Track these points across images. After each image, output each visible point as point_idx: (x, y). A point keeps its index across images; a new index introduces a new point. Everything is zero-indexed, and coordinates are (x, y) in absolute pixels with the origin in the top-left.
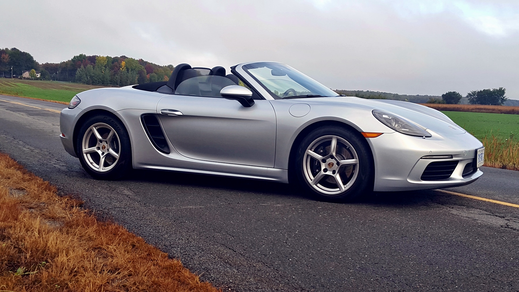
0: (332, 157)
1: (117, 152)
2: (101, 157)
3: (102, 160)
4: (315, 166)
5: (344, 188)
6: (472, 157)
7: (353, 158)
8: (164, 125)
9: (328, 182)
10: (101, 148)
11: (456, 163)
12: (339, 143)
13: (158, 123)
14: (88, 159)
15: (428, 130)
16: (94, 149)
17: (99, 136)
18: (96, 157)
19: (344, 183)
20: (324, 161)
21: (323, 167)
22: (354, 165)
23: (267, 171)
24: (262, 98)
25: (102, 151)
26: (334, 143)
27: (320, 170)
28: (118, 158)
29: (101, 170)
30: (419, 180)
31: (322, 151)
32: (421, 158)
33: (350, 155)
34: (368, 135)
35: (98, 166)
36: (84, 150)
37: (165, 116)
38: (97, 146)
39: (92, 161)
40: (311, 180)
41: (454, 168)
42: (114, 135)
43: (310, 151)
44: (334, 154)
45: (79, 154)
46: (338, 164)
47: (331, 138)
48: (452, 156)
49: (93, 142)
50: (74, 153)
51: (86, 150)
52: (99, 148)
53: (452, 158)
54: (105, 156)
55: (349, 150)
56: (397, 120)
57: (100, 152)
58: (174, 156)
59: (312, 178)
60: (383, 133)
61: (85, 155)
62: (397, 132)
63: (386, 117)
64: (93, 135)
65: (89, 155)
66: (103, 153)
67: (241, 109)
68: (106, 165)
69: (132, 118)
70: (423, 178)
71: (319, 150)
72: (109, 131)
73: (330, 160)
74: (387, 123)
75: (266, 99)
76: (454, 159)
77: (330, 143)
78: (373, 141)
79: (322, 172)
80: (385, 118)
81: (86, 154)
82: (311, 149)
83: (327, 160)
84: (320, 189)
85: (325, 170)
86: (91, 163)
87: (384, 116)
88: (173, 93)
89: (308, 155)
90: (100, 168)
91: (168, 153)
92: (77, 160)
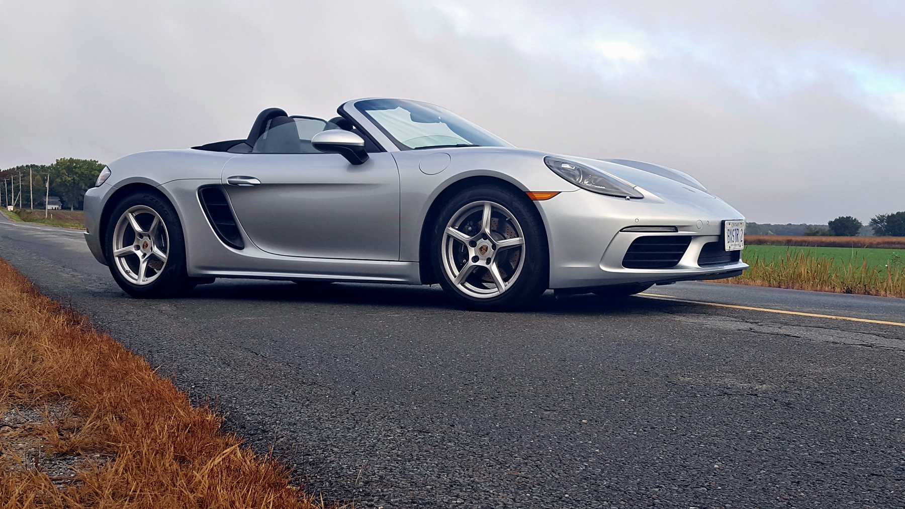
0: (485, 236)
1: (164, 252)
2: (142, 260)
3: (143, 266)
4: (460, 255)
5: (504, 286)
6: (718, 233)
7: (518, 237)
8: (235, 202)
9: (479, 277)
10: (141, 248)
11: (685, 241)
12: (495, 213)
13: (224, 200)
14: (123, 266)
15: (637, 188)
16: (132, 248)
17: (137, 228)
18: (133, 261)
19: (505, 280)
20: (473, 244)
21: (472, 253)
22: (518, 248)
23: (389, 267)
24: (382, 150)
25: (142, 251)
26: (487, 213)
27: (468, 260)
28: (166, 261)
29: (141, 282)
30: (620, 267)
31: (470, 228)
32: (621, 231)
33: (514, 232)
34: (537, 196)
35: (136, 277)
36: (115, 251)
37: (235, 186)
38: (135, 244)
39: (127, 268)
40: (455, 277)
41: (684, 249)
42: (160, 222)
43: (451, 229)
44: (488, 231)
45: (107, 257)
46: (494, 246)
47: (483, 206)
48: (675, 228)
49: (130, 237)
50: (103, 258)
51: (118, 250)
52: (138, 248)
53: (677, 231)
54: (148, 259)
55: (510, 222)
56: (585, 172)
57: (139, 253)
58: (252, 252)
59: (457, 273)
60: (560, 192)
61: (117, 259)
62: (582, 190)
63: (567, 166)
64: (130, 228)
65: (123, 260)
66: (145, 255)
67: (349, 168)
68: (149, 273)
69: (184, 194)
70: (626, 264)
71: (466, 227)
72: (152, 217)
73: (481, 242)
74: (566, 176)
75: (386, 151)
76: (680, 233)
77: (481, 214)
78: (544, 206)
79: (471, 263)
80: (564, 169)
81: (120, 257)
82: (453, 227)
83: (478, 243)
84: (470, 290)
85: (476, 259)
86: (127, 272)
87: (563, 166)
88: (250, 153)
89: (449, 237)
90: (141, 279)
91: (241, 248)
92: (107, 268)
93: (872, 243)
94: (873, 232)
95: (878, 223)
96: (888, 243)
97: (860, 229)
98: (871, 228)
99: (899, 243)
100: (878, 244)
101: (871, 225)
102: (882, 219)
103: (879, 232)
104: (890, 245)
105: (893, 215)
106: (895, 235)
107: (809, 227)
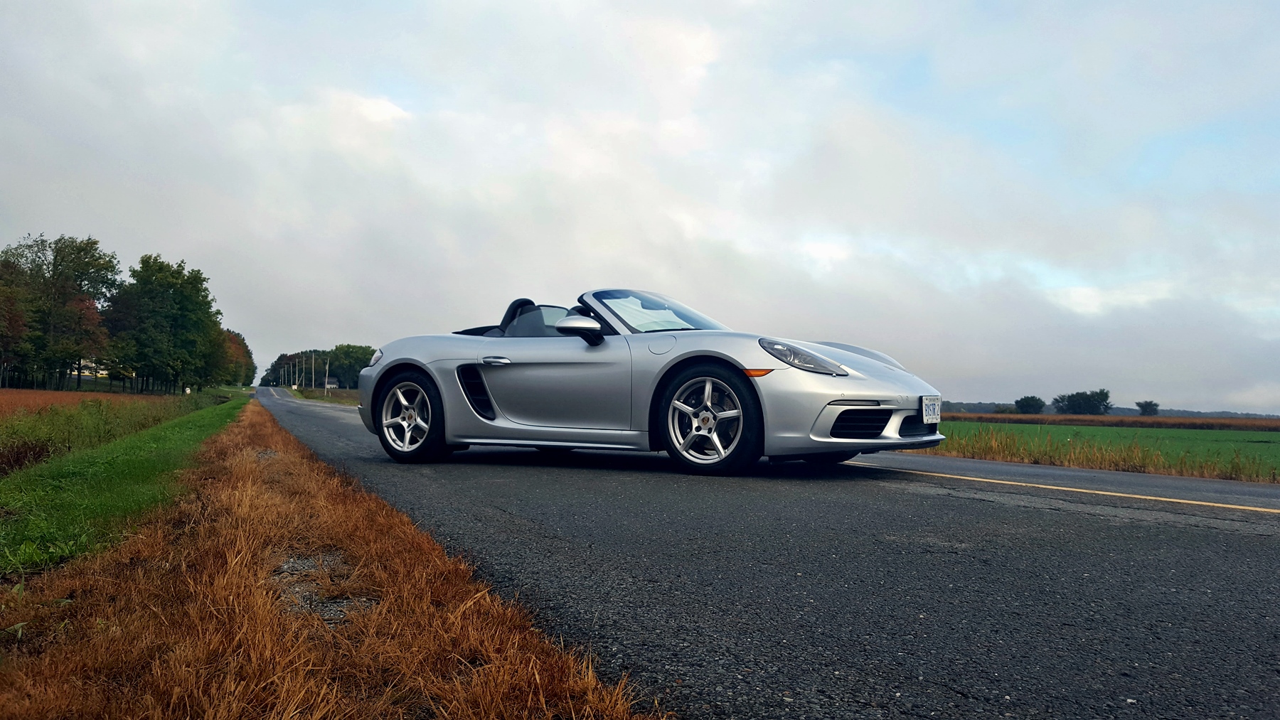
0: (707, 409)
1: (427, 423)
2: (407, 430)
3: (408, 435)
4: (685, 427)
5: (724, 453)
6: (916, 407)
7: (736, 409)
8: (487, 379)
9: (702, 445)
10: (407, 419)
11: (887, 414)
12: (715, 388)
13: (480, 377)
14: (390, 435)
15: (843, 367)
16: (399, 420)
17: (404, 402)
18: (399, 431)
19: (725, 448)
20: (696, 415)
21: (695, 424)
22: (736, 419)
23: (621, 436)
24: (616, 333)
25: (407, 422)
26: (708, 388)
27: (691, 430)
28: (427, 431)
29: (406, 449)
30: (828, 437)
31: (693, 402)
32: (829, 404)
33: (732, 405)
34: (752, 373)
35: (401, 444)
36: (384, 422)
37: (488, 365)
38: (401, 416)
39: (394, 437)
40: (680, 444)
41: (886, 421)
42: (423, 397)
43: (676, 402)
44: (709, 404)
45: (377, 428)
46: (715, 418)
47: (704, 382)
48: (878, 403)
49: (397, 410)
50: (374, 428)
51: (387, 421)
52: (404, 419)
53: (879, 405)
54: (412, 429)
55: (729, 396)
56: (795, 352)
57: (405, 424)
58: (501, 422)
59: (682, 441)
60: (773, 370)
61: (385, 429)
62: (793, 368)
63: (780, 347)
64: (398, 401)
65: (391, 430)
66: (409, 425)
67: (587, 349)
68: (413, 441)
69: (445, 373)
70: (834, 434)
71: (690, 400)
72: (417, 392)
73: (704, 414)
74: (779, 355)
75: (618, 334)
76: (882, 407)
77: (703, 388)
78: (759, 381)
79: (694, 432)
80: (776, 349)
81: (388, 427)
82: (678, 400)
83: (700, 414)
84: (693, 457)
85: (698, 429)
86: (394, 440)
87: (776, 346)
88: (502, 336)
89: (675, 409)
90: (405, 447)
91: (492, 419)
92: (377, 437)
93: (1054, 420)
94: (1055, 410)
95: (1059, 402)
96: (1069, 420)
97: (1044, 408)
98: (1053, 407)
99: (1079, 420)
100: (1061, 421)
101: (1053, 404)
102: (1063, 398)
103: (1061, 410)
104: (1071, 422)
105: (1073, 395)
106: (1075, 413)
107: (998, 406)
